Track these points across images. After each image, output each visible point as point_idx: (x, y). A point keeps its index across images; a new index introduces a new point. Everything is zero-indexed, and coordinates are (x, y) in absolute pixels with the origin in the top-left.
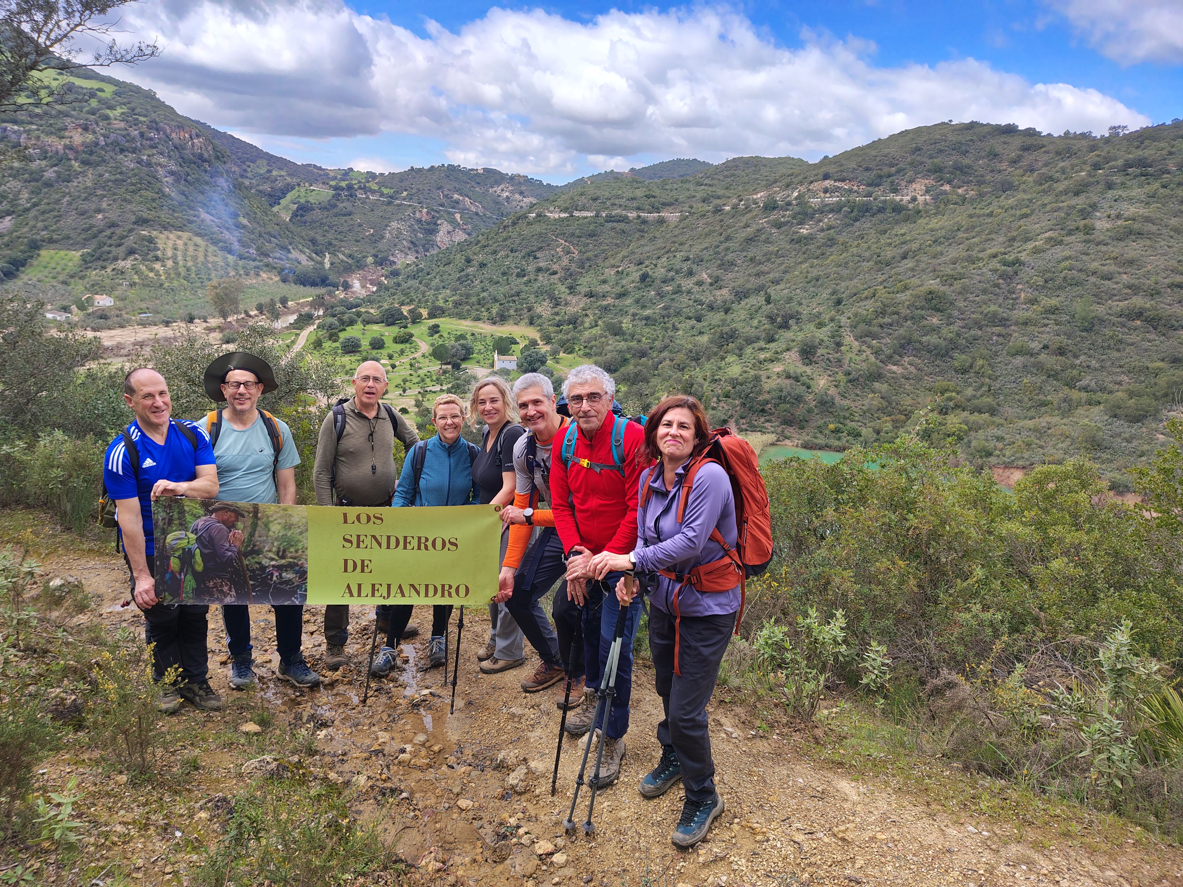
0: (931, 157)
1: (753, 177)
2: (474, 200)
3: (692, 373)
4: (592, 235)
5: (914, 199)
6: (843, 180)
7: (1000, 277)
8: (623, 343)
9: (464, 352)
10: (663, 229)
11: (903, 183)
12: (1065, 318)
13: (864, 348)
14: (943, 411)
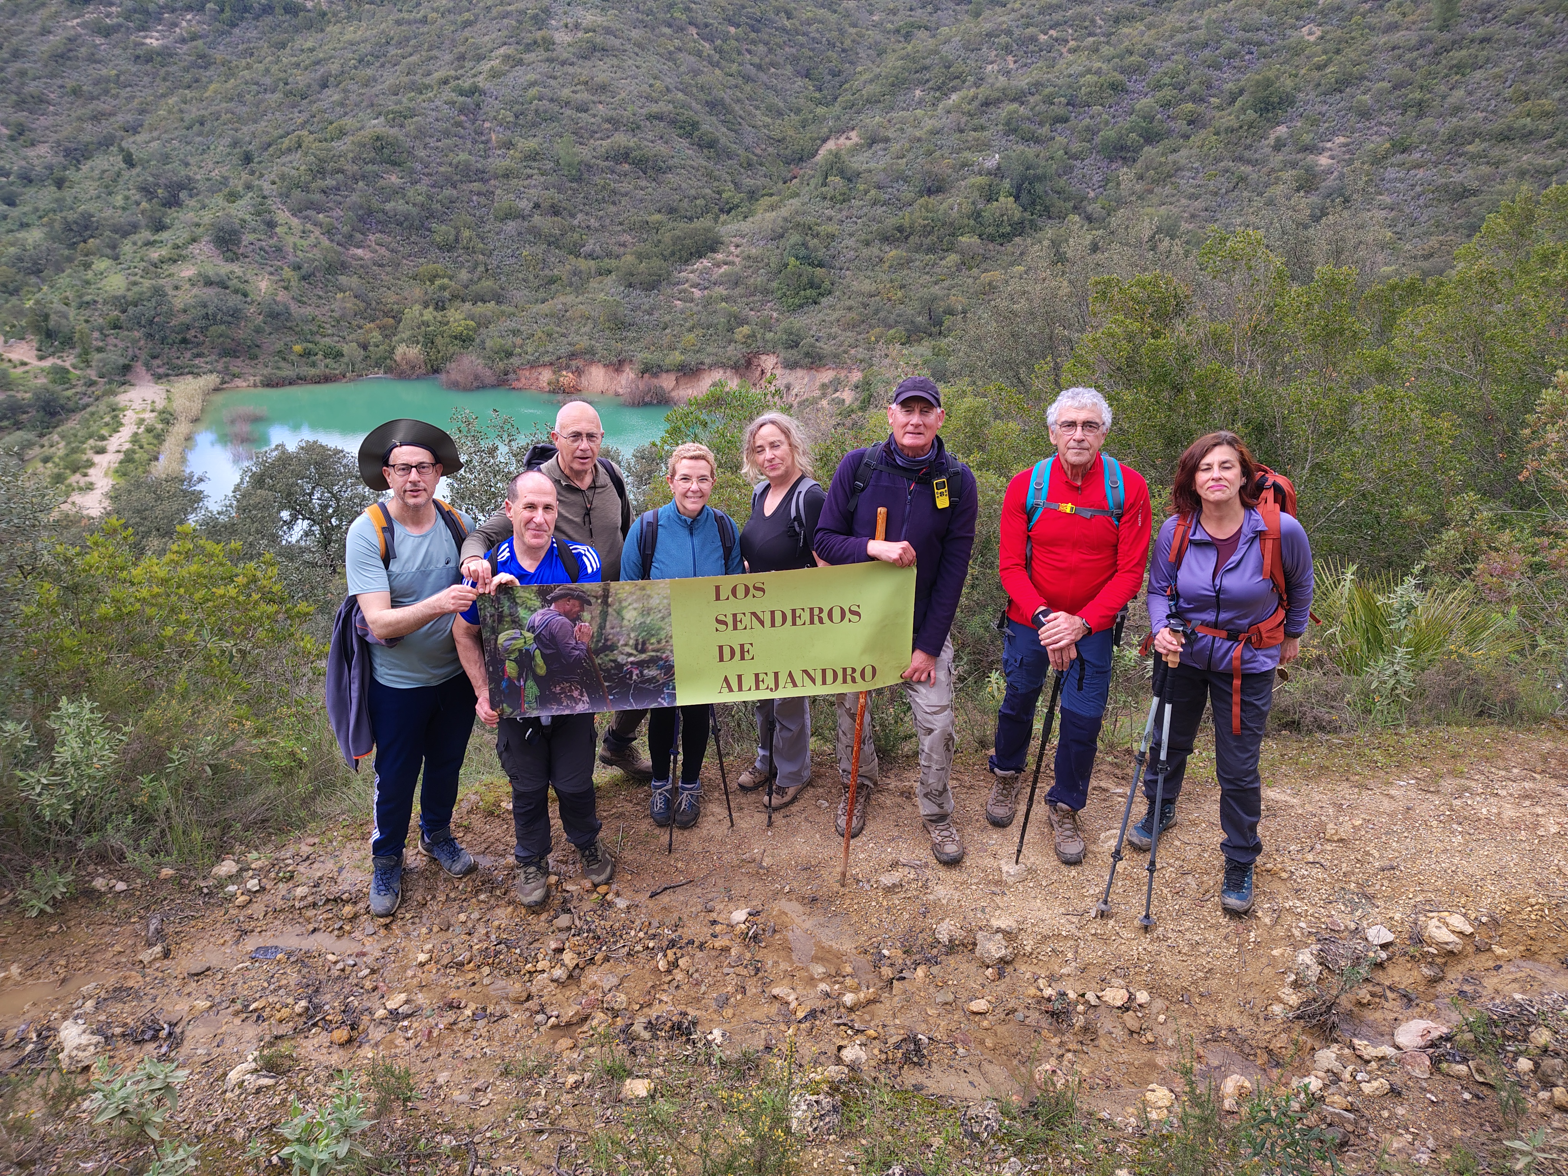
3: (39, 296)
7: (461, 111)
12: (549, 165)
13: (309, 226)
14: (440, 306)
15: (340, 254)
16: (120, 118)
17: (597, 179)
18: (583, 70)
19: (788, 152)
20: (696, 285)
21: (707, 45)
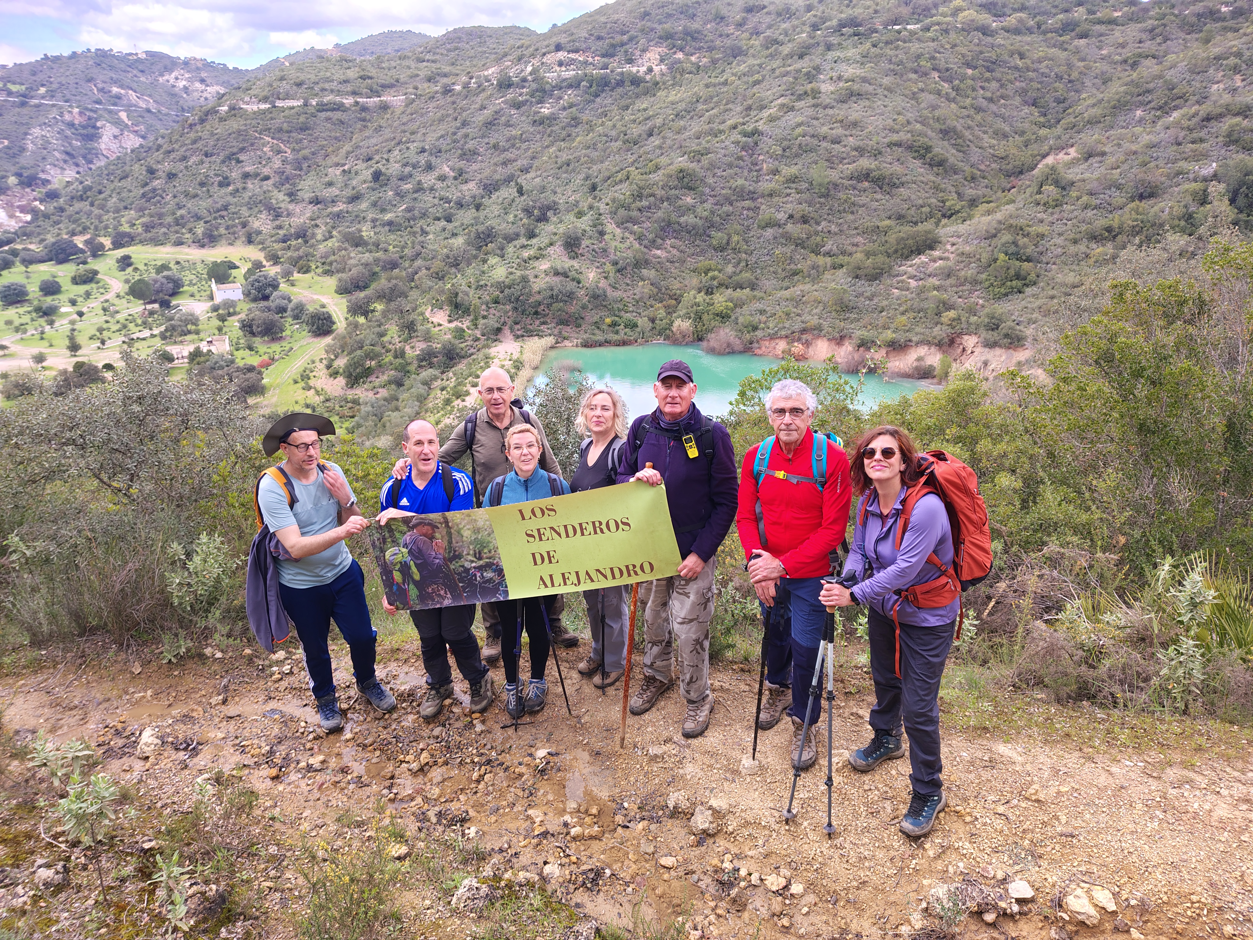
0: (661, 23)
1: (480, 49)
2: (141, 94)
3: (455, 281)
4: (304, 128)
5: (650, 70)
6: (576, 51)
7: (743, 149)
8: (367, 255)
9: (171, 285)
10: (388, 116)
11: (638, 53)
12: (805, 185)
13: (627, 234)
14: (709, 291)
15: (645, 254)
16: (519, 163)
17: (842, 195)
18: (840, 112)
19: (1010, 167)
20: (912, 277)
21: (946, 85)
